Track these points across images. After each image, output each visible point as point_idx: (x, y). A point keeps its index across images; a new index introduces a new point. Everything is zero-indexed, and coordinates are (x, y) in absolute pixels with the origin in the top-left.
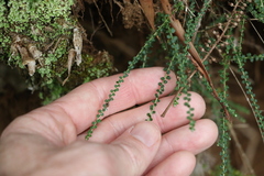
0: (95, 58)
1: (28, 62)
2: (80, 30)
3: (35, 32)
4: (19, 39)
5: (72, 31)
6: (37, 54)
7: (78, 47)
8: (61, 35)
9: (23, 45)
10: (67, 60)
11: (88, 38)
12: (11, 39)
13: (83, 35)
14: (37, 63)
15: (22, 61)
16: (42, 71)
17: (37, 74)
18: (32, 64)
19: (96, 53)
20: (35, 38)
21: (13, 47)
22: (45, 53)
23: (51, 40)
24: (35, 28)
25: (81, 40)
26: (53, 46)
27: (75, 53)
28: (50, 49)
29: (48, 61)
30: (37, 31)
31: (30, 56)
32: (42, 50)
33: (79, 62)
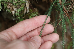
0: (33, 10)
1: (12, 11)
2: (28, 2)
3: (14, 2)
4: (10, 5)
5: (26, 2)
6: (15, 9)
7: (28, 7)
8: (22, 3)
9: (11, 6)
10: (24, 11)
11: (31, 4)
12: (7, 4)
13: (29, 3)
14: (15, 12)
15: (10, 11)
16: (17, 14)
17: (15, 15)
18: (13, 12)
19: (33, 9)
20: (15, 4)
21: (8, 7)
22: (18, 9)
23: (19, 5)
24: (14, 1)
25: (28, 5)
26: (20, 7)
27: (27, 9)
28: (19, 7)
29: (18, 11)
30: (15, 2)
31: (13, 10)
32: (17, 8)
33: (28, 12)
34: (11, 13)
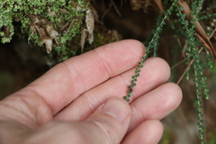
0: (105, 37)
1: (45, 41)
2: (92, 12)
3: (51, 14)
4: (37, 21)
5: (85, 12)
6: (54, 34)
7: (90, 27)
8: (75, 17)
9: (41, 25)
10: (80, 39)
11: (100, 18)
12: (31, 20)
13: (95, 17)
14: (54, 41)
15: (40, 40)
16: (58, 48)
17: (54, 51)
18: (49, 43)
19: (106, 32)
20: (52, 19)
21: (32, 28)
22: (61, 32)
23: (66, 22)
24: (52, 11)
25: (92, 21)
26: (68, 27)
27: (87, 33)
28: (66, 29)
29: (63, 40)
30: (53, 13)
31: (48, 35)
32: (58, 30)
33: (91, 41)
34: (41, 44)
